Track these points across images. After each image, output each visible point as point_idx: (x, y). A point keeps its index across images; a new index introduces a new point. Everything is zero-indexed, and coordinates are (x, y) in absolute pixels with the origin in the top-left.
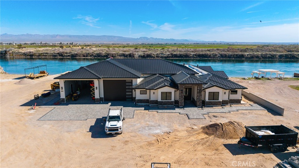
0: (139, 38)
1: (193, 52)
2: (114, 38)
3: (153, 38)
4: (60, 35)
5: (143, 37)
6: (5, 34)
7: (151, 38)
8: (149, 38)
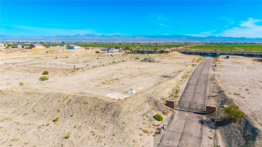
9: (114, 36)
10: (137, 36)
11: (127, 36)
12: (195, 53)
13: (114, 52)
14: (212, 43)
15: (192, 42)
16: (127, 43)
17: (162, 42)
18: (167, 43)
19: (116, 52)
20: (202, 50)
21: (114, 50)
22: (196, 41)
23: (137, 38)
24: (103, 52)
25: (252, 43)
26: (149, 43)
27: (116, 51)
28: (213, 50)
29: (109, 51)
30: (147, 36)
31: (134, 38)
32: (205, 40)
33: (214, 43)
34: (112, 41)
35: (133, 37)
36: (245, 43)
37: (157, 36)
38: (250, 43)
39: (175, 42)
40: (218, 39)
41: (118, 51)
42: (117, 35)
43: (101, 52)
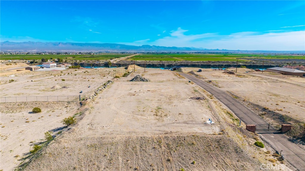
0: (141, 46)
1: (190, 63)
2: (116, 46)
3: (155, 46)
4: (62, 43)
5: (145, 45)
6: (7, 41)
7: (153, 46)
8: (151, 46)
9: (24, 43)
10: (59, 44)
11: (44, 43)
12: (143, 65)
13: (51, 67)
14: (149, 53)
15: (127, 52)
16: (49, 53)
17: (93, 51)
18: (100, 52)
19: (53, 67)
20: (148, 61)
21: (51, 65)
22: (132, 50)
23: (60, 45)
24: (36, 68)
25: (184, 53)
26: (80, 53)
27: (53, 65)
28: (159, 61)
29: (43, 65)
30: (73, 44)
31: (56, 46)
32: (139, 49)
33: (150, 53)
34: (22, 50)
35: (55, 44)
36: (178, 53)
37: (86, 43)
38: (182, 53)
39: (109, 51)
40: (153, 48)
41: (56, 65)
42: (29, 42)
43: (34, 68)
